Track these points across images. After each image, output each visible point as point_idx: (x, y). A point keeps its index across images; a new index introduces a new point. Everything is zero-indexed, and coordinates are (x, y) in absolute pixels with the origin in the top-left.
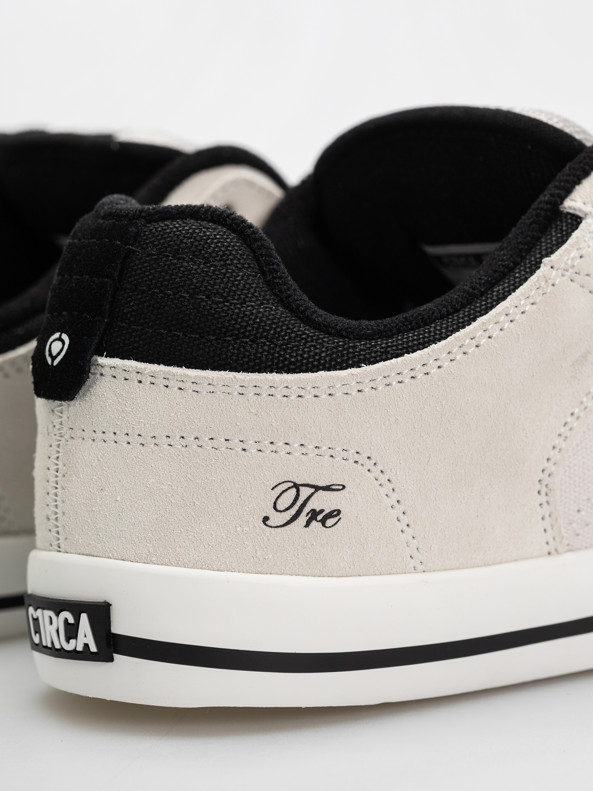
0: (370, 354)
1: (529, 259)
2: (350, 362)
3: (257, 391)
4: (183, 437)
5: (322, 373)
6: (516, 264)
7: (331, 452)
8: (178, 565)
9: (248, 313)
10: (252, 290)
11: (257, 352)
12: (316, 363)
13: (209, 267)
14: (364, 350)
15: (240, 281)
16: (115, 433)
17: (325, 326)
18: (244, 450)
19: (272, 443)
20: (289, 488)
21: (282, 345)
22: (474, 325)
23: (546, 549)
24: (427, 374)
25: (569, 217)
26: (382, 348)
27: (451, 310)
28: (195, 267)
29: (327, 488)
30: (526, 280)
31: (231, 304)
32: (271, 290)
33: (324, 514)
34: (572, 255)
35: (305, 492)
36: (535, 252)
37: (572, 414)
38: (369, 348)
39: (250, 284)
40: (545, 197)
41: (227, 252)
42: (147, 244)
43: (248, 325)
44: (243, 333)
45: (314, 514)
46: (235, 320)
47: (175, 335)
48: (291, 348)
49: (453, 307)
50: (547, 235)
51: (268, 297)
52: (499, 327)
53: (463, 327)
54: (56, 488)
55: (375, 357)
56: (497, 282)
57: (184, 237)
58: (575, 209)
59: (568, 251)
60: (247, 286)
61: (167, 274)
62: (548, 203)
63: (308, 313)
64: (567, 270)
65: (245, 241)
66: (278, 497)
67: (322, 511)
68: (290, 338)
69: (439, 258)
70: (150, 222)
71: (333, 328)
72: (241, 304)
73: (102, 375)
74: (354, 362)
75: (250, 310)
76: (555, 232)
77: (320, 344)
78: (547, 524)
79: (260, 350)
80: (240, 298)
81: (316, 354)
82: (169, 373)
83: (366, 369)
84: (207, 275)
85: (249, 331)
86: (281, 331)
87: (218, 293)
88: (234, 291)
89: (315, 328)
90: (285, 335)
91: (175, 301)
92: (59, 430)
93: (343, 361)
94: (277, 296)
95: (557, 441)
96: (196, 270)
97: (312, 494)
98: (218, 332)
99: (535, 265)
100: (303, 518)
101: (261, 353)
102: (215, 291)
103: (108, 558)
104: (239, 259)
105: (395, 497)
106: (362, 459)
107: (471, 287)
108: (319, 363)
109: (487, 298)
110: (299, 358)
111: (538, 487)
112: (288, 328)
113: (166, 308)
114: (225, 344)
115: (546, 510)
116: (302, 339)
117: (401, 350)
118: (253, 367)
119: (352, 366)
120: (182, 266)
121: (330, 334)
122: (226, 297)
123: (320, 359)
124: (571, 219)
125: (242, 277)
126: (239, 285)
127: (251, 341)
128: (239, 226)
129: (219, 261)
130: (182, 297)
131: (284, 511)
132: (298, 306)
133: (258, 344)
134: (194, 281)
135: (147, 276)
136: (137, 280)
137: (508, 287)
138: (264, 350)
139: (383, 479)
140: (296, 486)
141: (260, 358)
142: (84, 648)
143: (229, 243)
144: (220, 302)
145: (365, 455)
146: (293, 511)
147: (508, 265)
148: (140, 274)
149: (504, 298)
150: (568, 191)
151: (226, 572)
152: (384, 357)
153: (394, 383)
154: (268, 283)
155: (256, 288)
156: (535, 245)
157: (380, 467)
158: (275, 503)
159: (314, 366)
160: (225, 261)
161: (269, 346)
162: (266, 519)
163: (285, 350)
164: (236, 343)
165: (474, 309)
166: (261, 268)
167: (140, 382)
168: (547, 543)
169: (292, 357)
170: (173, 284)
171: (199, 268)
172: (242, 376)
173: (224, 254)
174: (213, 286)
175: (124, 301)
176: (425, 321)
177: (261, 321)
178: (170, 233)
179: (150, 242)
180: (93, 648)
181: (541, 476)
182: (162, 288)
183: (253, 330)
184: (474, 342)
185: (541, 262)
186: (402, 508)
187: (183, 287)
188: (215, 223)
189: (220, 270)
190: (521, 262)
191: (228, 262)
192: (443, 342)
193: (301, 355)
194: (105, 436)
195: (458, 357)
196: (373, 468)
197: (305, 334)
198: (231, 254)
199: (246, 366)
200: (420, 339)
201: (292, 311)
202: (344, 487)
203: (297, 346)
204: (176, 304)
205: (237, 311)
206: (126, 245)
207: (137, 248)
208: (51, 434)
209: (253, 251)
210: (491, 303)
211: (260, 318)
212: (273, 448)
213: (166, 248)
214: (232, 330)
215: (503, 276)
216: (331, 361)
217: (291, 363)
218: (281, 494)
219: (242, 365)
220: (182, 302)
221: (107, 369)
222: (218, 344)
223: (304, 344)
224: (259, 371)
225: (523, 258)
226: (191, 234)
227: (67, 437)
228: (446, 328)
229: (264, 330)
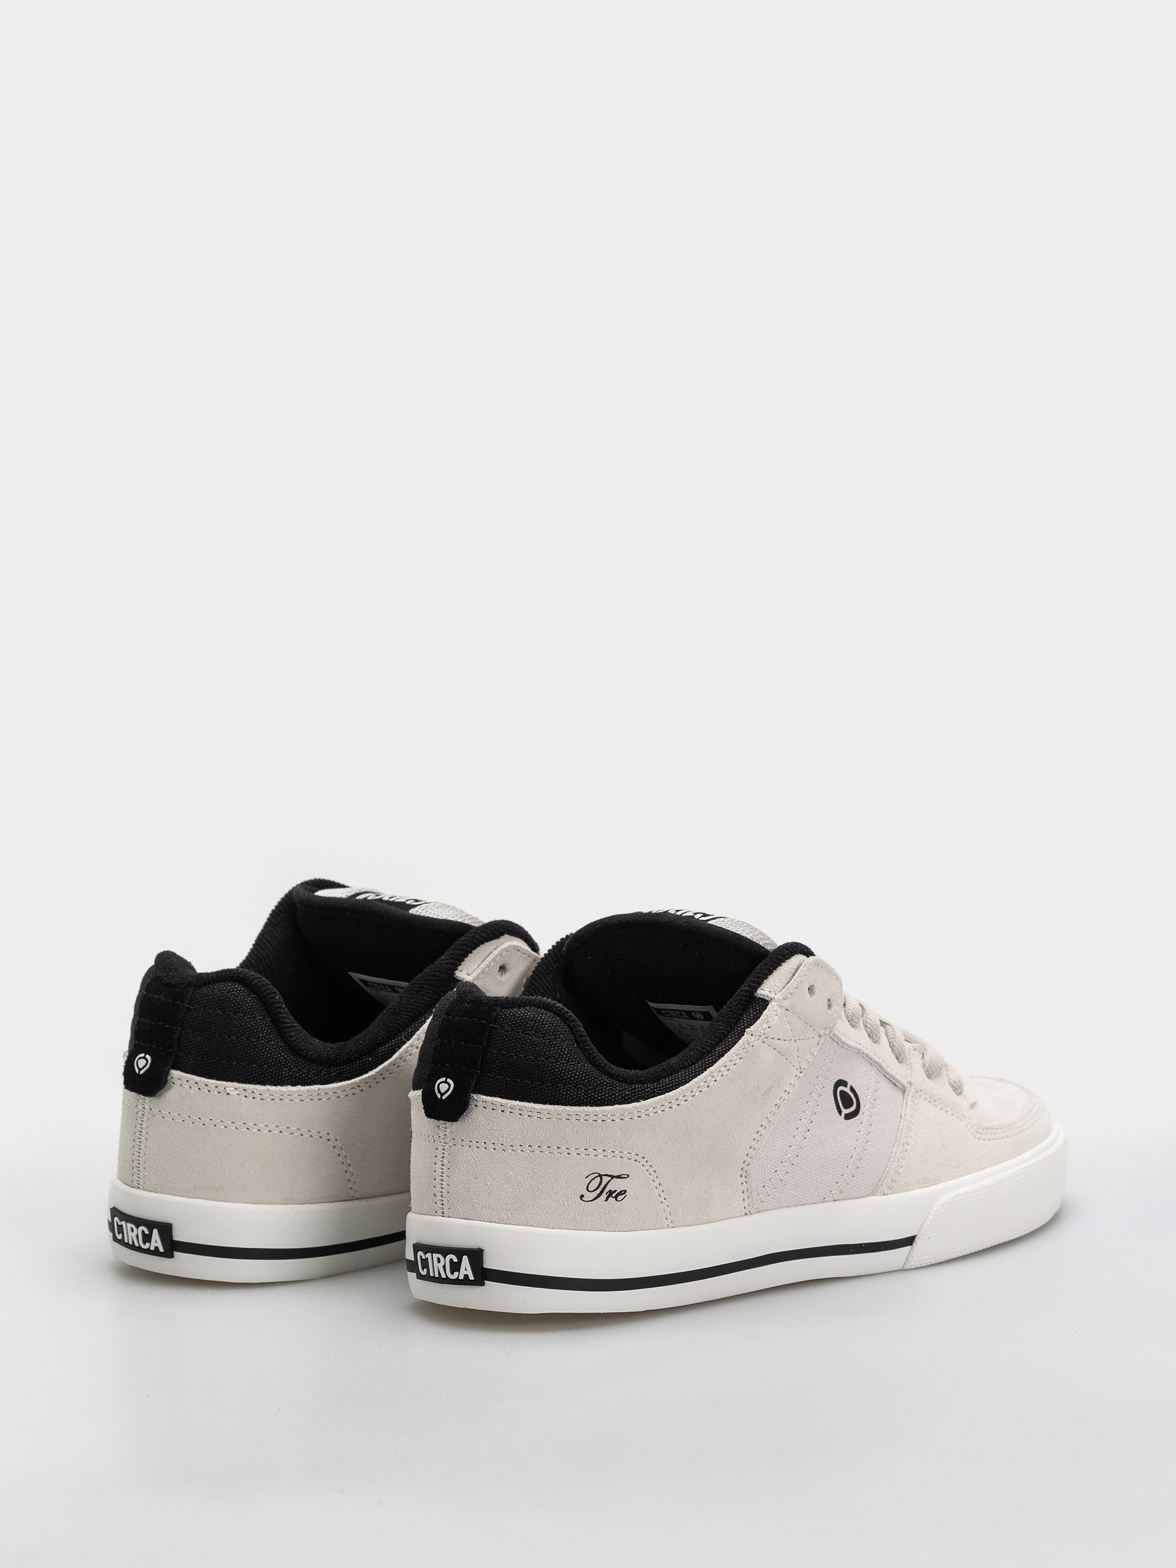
0: (644, 1093)
1: (737, 1029)
2: (633, 1099)
3: (578, 1117)
4: (530, 1146)
5: (617, 1106)
6: (729, 1032)
7: (621, 1154)
8: (527, 1225)
9: (571, 1069)
10: (573, 1054)
11: (578, 1094)
12: (613, 1100)
13: (546, 1040)
14: (640, 1091)
15: (565, 1048)
16: (485, 1143)
17: (617, 1076)
18: (569, 1154)
19: (586, 1149)
20: (596, 1177)
21: (592, 1089)
22: (706, 1073)
23: (744, 1211)
24: (679, 1105)
25: (760, 1000)
26: (651, 1089)
27: (690, 1063)
28: (537, 1040)
29: (619, 1177)
30: (736, 1043)
31: (561, 1064)
32: (583, 1053)
33: (616, 1193)
34: (764, 1027)
35: (606, 1179)
36: (740, 1024)
37: (761, 1126)
38: (643, 1090)
39: (571, 1050)
40: (744, 987)
41: (556, 1030)
42: (504, 1023)
43: (572, 1076)
44: (569, 1082)
45: (611, 1193)
46: (564, 1073)
47: (525, 1083)
48: (598, 1091)
49: (692, 1061)
50: (747, 1013)
51: (582, 1058)
52: (720, 1074)
53: (699, 1075)
54: (442, 1176)
55: (647, 1095)
56: (717, 1044)
57: (528, 1020)
58: (764, 996)
59: (761, 1024)
60: (570, 1052)
61: (519, 1043)
62: (747, 991)
63: (606, 1067)
64: (761, 1036)
65: (565, 1022)
66: (590, 1183)
67: (616, 1191)
68: (597, 1084)
69: (659, 1011)
70: (503, 1008)
71: (621, 1077)
72: (566, 1063)
73: (476, 1106)
74: (635, 1099)
75: (573, 1067)
76: (752, 1010)
77: (615, 1088)
78: (745, 1196)
79: (580, 1092)
80: (566, 1060)
81: (613, 1094)
82: (523, 1106)
83: (643, 1102)
84: (545, 1045)
85: (572, 1080)
86: (592, 1080)
87: (552, 1056)
88: (562, 1055)
89: (610, 1077)
90: (594, 1083)
91: (526, 1062)
92: (443, 1139)
93: (629, 1098)
94: (587, 1057)
95: (753, 1143)
96: (537, 1041)
97: (610, 1180)
98: (553, 1081)
99: (741, 1033)
100: (604, 1196)
101: (580, 1094)
102: (550, 1055)
103: (481, 1220)
104: (563, 1034)
105: (658, 1181)
106: (639, 1158)
107: (702, 1048)
108: (615, 1100)
109: (712, 1055)
110: (603, 1097)
111: (741, 1172)
112: (596, 1078)
113: (520, 1066)
114: (558, 1089)
115: (745, 1187)
116: (604, 1085)
117: (662, 1090)
118: (575, 1103)
119: (634, 1101)
120: (528, 1039)
121: (619, 1080)
122: (557, 1059)
123: (616, 1097)
124: (762, 1002)
125: (566, 1045)
126: (565, 1051)
127: (574, 1086)
128: (561, 1012)
129: (551, 1036)
130: (530, 1059)
131: (593, 1191)
132: (600, 1063)
133: (578, 1089)
134: (537, 1049)
135: (506, 1044)
136: (499, 1047)
137: (724, 1048)
138: (582, 1093)
139: (651, 1170)
140: (600, 1176)
141: (579, 1097)
142: (464, 1277)
143: (557, 1024)
144: (554, 1062)
145: (641, 1156)
146: (598, 1191)
147: (724, 1033)
148: (500, 1043)
149: (723, 1055)
150: (760, 984)
151: (557, 1230)
152: (652, 1095)
153: (659, 1112)
154: (581, 1049)
155: (574, 1052)
156: (740, 1019)
157: (649, 1163)
158: (587, 1187)
159: (612, 1102)
160: (555, 1035)
161: (584, 1089)
162: (582, 1196)
163: (594, 1092)
164: (564, 1088)
165: (704, 1063)
166: (576, 1039)
167: (503, 1111)
168: (745, 1208)
169: (598, 1096)
170: (524, 1050)
171: (539, 1040)
172: (568, 1108)
173: (554, 1031)
174: (549, 1052)
175: (491, 1060)
176: (674, 1071)
177: (580, 1074)
178: (519, 1017)
179: (506, 1023)
180: (472, 1278)
181: (743, 1165)
182: (517, 1053)
183: (575, 1080)
184: (706, 1084)
185: (745, 1032)
186: (662, 1188)
187: (530, 1052)
188: (545, 1009)
189: (552, 1042)
190: (732, 1030)
191: (557, 1036)
192: (687, 1085)
193: (604, 1095)
194: (478, 1145)
195: (697, 1094)
196: (645, 1164)
197: (605, 1081)
198: (558, 1031)
199: (571, 1102)
200: (673, 1082)
201: (596, 1066)
202: (628, 1176)
203: (601, 1089)
204: (526, 1063)
205: (565, 1068)
206: (490, 1024)
207: (497, 1025)
208: (436, 1142)
209: (571, 1029)
210: (715, 1058)
211: (579, 1072)
212: (587, 1152)
213: (517, 1027)
214: (562, 1080)
215: (721, 1040)
216: (622, 1098)
217: (598, 1100)
218: (591, 1181)
219: (568, 1102)
220: (530, 1062)
221: (481, 1103)
222: (553, 1088)
223: (605, 1088)
224: (579, 1105)
225: (733, 1028)
226: (533, 1018)
227: (451, 1144)
228: (689, 1075)
229: (582, 1080)
